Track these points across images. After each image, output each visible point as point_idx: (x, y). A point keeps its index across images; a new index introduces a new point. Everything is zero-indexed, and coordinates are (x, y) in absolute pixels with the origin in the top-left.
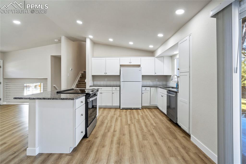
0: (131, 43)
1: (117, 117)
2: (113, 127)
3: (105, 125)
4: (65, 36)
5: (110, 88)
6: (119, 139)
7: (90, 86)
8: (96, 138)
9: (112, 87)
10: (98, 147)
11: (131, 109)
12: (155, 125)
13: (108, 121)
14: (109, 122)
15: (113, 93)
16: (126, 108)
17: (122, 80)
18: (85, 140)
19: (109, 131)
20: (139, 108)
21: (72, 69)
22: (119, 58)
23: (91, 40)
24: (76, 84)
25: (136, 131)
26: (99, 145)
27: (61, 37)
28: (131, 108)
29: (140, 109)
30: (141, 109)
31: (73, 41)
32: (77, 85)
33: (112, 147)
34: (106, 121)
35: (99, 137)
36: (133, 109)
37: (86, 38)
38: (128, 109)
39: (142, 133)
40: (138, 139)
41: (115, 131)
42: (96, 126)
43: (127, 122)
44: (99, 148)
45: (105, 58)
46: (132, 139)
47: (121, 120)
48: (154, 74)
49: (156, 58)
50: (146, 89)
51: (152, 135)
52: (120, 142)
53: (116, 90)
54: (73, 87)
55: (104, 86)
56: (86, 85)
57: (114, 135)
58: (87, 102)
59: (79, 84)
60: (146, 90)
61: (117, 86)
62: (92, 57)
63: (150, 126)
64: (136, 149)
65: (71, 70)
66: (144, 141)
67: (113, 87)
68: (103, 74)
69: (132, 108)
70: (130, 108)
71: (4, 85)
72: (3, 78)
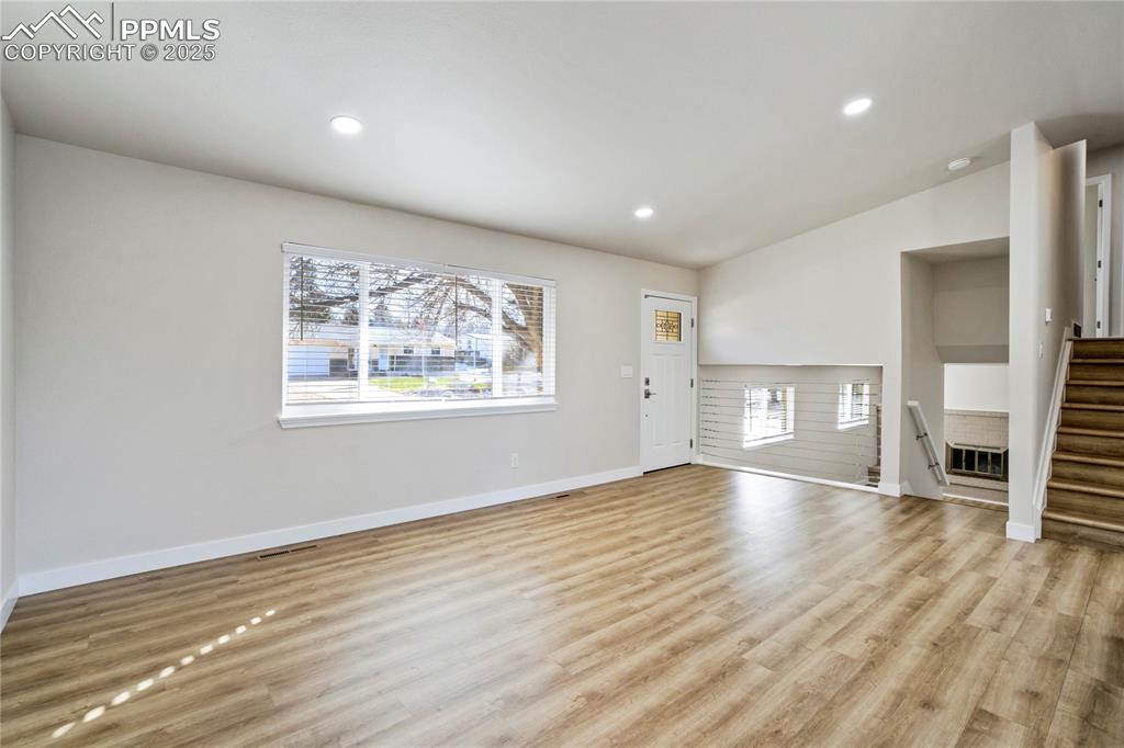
4: (1036, 123)
21: (1050, 315)
27: (1008, 136)
65: (1049, 318)
71: (698, 393)
72: (699, 366)
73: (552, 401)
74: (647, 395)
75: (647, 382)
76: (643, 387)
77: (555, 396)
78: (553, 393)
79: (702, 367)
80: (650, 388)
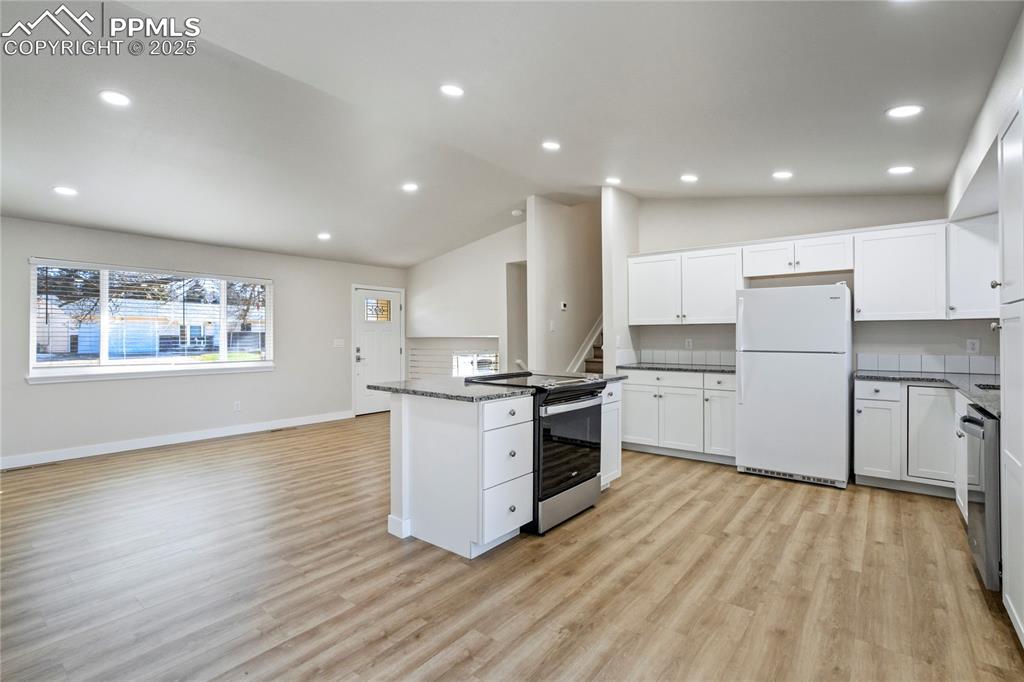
0: (783, 175)
1: (698, 497)
2: (649, 528)
3: (628, 513)
4: (536, 195)
5: (696, 379)
6: (640, 570)
7: (618, 367)
8: (567, 544)
9: (701, 374)
10: (552, 570)
11: (789, 479)
12: (857, 566)
13: (649, 504)
14: (652, 508)
15: (707, 400)
16: (763, 473)
17: (741, 344)
18: (531, 540)
19: (623, 536)
20: (833, 482)
21: (565, 305)
22: (737, 250)
23: (618, 190)
24: (582, 359)
25: (732, 564)
26: (557, 566)
27: (526, 201)
28: (791, 475)
29: (837, 485)
30: (844, 486)
31: (571, 205)
32: (587, 361)
33: (594, 583)
34: (639, 506)
35: (577, 544)
36: (801, 479)
37: (599, 190)
38: (775, 475)
39: (755, 578)
40: (715, 592)
41: (645, 542)
42: (595, 510)
43: (728, 522)
44: (552, 573)
45: (679, 254)
46: (691, 585)
47: (705, 511)
48: (941, 315)
49: (954, 228)
50: (877, 391)
51: (800, 600)
52: (634, 578)
53: (718, 387)
54: (572, 368)
55: (668, 370)
56: (602, 362)
57: (629, 553)
58: (537, 417)
59: (595, 357)
60: (878, 396)
61: (723, 372)
62: (629, 256)
63: (822, 565)
64: (677, 619)
65: (562, 307)
66: (735, 607)
67: (706, 375)
68: (671, 320)
69: (795, 478)
70: (785, 474)
71: (407, 357)
72: (406, 338)
73: (271, 364)
74: (358, 359)
75: (358, 350)
76: (354, 354)
77: (274, 361)
78: (272, 358)
79: (411, 340)
80: (361, 354)
